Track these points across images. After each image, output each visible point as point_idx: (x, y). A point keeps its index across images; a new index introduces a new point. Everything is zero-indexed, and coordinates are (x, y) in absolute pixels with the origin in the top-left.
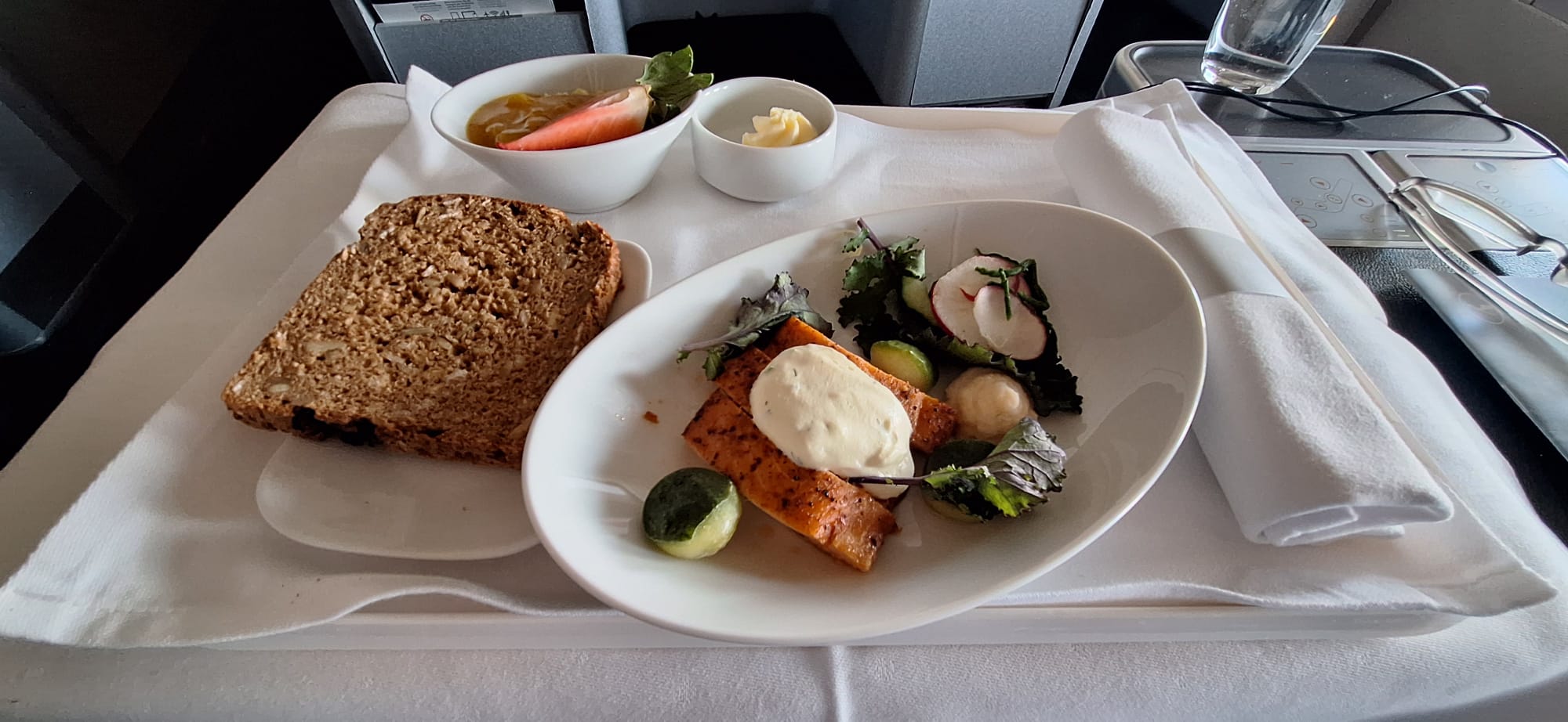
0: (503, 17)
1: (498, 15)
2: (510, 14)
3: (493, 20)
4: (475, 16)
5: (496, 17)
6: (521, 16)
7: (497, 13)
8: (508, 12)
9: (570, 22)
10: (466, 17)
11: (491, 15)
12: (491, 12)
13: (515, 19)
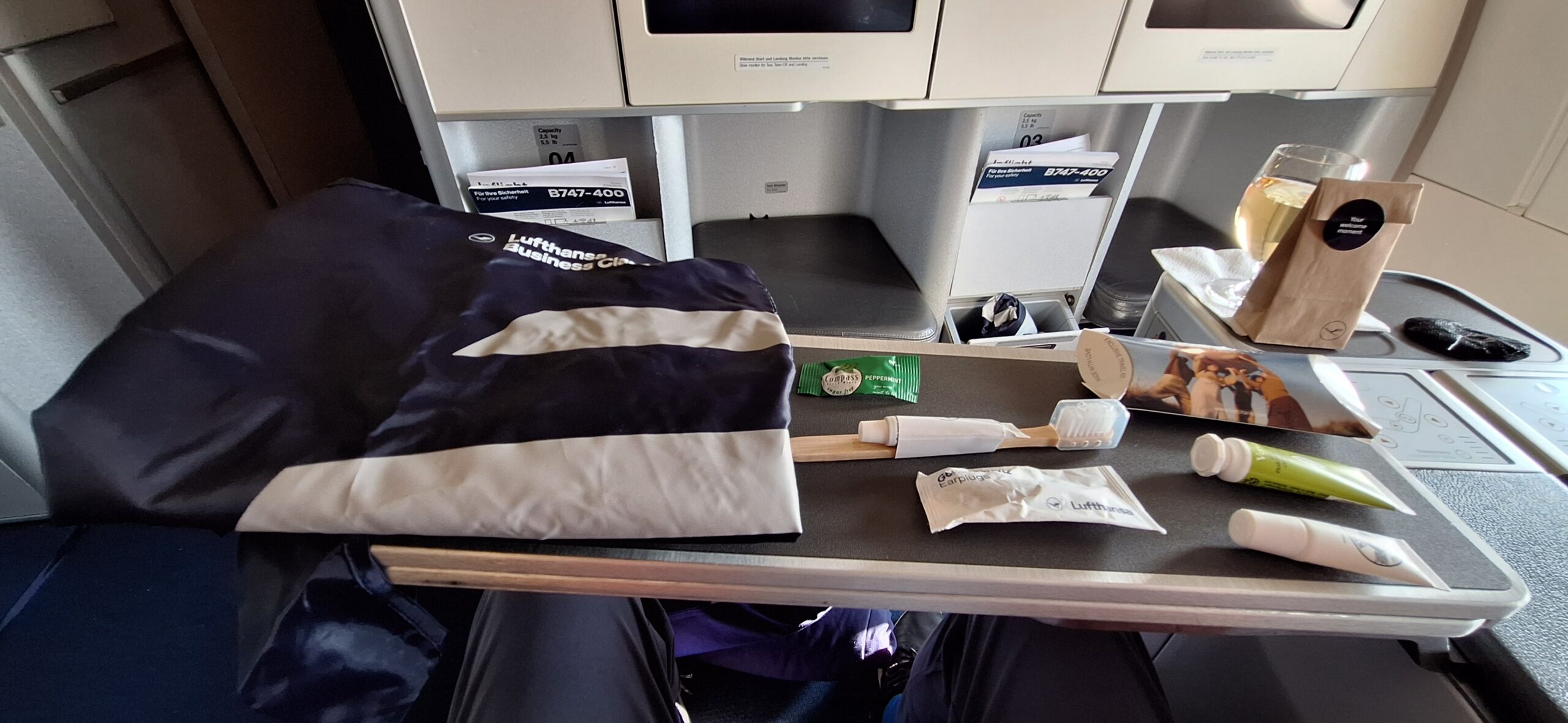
0: (590, 223)
1: (586, 222)
2: (596, 221)
3: (581, 226)
4: (566, 222)
5: (583, 224)
6: (605, 222)
7: (585, 220)
8: (594, 220)
9: (647, 227)
10: (557, 223)
11: (580, 222)
12: (580, 220)
13: (600, 225)
